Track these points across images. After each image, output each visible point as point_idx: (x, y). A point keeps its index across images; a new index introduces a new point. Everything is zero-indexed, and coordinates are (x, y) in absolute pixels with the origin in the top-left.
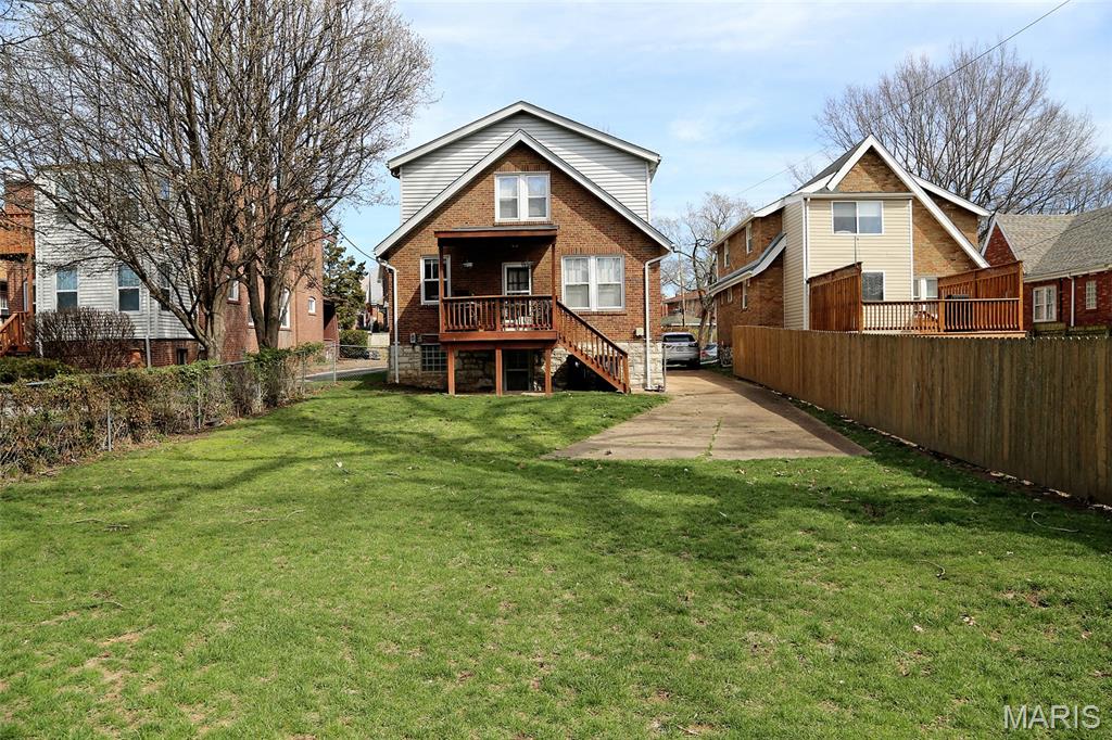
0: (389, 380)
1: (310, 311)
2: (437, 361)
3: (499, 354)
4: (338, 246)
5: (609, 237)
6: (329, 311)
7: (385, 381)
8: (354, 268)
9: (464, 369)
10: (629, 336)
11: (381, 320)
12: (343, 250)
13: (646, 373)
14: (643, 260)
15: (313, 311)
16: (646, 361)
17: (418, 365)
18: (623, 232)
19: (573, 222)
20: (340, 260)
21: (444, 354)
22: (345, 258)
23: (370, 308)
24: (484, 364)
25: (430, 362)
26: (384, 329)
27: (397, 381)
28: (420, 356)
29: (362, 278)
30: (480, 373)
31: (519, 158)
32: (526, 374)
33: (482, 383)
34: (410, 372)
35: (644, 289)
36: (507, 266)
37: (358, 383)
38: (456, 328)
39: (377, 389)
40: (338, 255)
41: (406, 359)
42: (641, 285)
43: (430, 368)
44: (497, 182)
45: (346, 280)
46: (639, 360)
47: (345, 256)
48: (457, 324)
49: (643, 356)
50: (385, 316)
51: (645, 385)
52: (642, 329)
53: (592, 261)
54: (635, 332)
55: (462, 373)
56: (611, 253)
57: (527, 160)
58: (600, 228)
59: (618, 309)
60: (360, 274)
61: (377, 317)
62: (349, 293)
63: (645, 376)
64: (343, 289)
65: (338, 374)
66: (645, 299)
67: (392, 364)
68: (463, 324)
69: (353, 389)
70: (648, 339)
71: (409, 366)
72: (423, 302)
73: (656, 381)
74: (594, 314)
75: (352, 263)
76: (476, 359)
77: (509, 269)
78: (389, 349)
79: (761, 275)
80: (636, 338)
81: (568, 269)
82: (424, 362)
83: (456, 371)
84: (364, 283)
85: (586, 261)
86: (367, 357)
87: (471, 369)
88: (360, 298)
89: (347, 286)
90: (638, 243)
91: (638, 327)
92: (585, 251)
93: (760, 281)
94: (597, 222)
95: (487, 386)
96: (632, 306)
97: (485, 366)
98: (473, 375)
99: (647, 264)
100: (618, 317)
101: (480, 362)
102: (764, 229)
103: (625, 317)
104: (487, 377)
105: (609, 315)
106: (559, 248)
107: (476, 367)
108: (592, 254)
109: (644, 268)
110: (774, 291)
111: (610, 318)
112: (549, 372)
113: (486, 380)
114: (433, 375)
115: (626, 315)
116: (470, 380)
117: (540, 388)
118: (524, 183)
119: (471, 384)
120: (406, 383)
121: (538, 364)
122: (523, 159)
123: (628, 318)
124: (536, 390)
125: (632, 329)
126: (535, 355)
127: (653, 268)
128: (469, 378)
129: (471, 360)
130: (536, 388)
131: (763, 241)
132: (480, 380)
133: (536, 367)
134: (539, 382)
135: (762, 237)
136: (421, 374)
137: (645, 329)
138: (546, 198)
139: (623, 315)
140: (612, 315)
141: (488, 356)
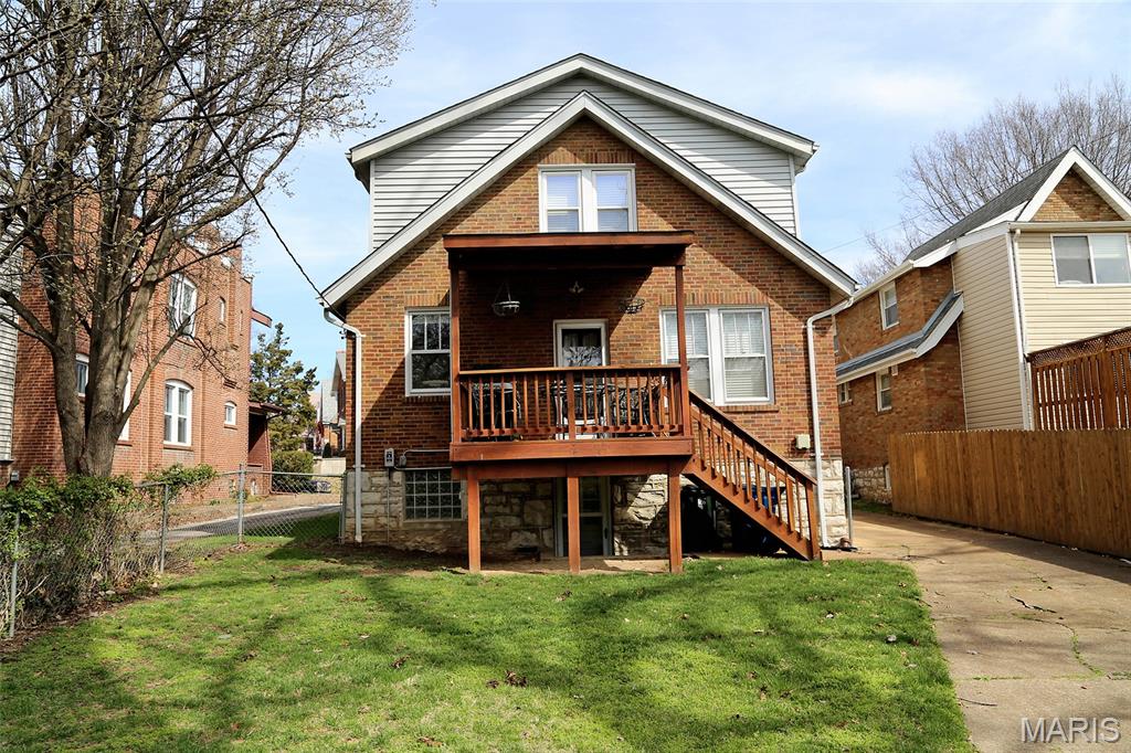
0: (342, 536)
1: (226, 422)
2: (434, 500)
3: (573, 485)
4: (282, 348)
5: (742, 275)
6: (257, 424)
7: (336, 538)
8: (301, 376)
10: (784, 449)
11: (334, 443)
12: (287, 353)
14: (802, 314)
15: (232, 422)
17: (399, 507)
18: (767, 267)
20: (283, 365)
21: (457, 487)
22: (290, 364)
23: (321, 427)
24: (522, 505)
25: (421, 501)
26: (338, 454)
27: (359, 539)
28: (402, 490)
29: (312, 389)
30: (515, 521)
31: (580, 142)
33: (518, 540)
34: (383, 520)
35: (808, 365)
36: (562, 325)
37: (283, 540)
38: (485, 433)
39: (318, 556)
40: (281, 359)
41: (376, 497)
42: (801, 358)
43: (421, 513)
44: (542, 181)
45: (290, 391)
47: (291, 361)
48: (487, 425)
50: (340, 437)
52: (808, 436)
53: (714, 319)
54: (795, 442)
56: (746, 305)
57: (595, 144)
58: (725, 259)
59: (761, 401)
60: (308, 384)
61: (330, 438)
62: (294, 407)
64: (286, 402)
65: (247, 522)
66: (808, 383)
67: (350, 506)
68: (499, 425)
69: (271, 556)
70: (819, 453)
71: (381, 509)
72: (409, 391)
73: (835, 530)
75: (299, 370)
76: (507, 494)
77: (565, 332)
78: (344, 478)
80: (798, 452)
81: (670, 332)
82: (409, 501)
84: (314, 396)
85: (702, 318)
86: (313, 490)
87: (499, 514)
88: (308, 413)
89: (292, 397)
90: (792, 287)
91: (800, 433)
92: (701, 300)
93: (925, 366)
94: (720, 250)
95: (535, 544)
96: (787, 396)
97: (527, 509)
98: (502, 526)
99: (810, 320)
100: (763, 415)
101: (515, 501)
102: (926, 287)
103: (776, 415)
104: (528, 530)
105: (746, 412)
106: (655, 295)
107: (507, 510)
108: (713, 305)
109: (806, 329)
110: (947, 380)
111: (749, 417)
112: (641, 518)
113: (528, 534)
114: (426, 526)
115: (777, 412)
116: (495, 535)
117: (625, 549)
118: (590, 183)
119: (497, 542)
120: (379, 543)
121: (625, 504)
122: (585, 140)
123: (782, 417)
124: (617, 554)
125: (789, 437)
126: (616, 487)
127: (821, 328)
128: (494, 531)
129: (498, 498)
130: (618, 549)
131: (925, 304)
132: (515, 534)
133: (617, 509)
134: (624, 538)
135: (924, 298)
136: (404, 524)
137: (812, 437)
138: (627, 209)
139: (771, 412)
140: (754, 412)
141: (533, 488)
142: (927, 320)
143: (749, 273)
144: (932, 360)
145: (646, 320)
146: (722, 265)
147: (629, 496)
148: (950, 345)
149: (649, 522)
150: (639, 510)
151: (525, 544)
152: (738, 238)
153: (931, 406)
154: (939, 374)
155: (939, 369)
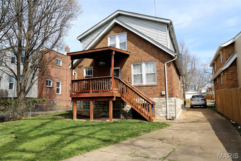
2: (88, 106)
5: (150, 54)
9: (96, 109)
10: (159, 95)
13: (167, 111)
14: (164, 62)
16: (167, 106)
17: (82, 107)
18: (155, 52)
19: (135, 50)
24: (103, 107)
25: (86, 106)
28: (83, 103)
30: (102, 110)
31: (116, 29)
32: (119, 111)
33: (102, 114)
34: (79, 109)
35: (165, 74)
41: (78, 105)
42: (163, 73)
43: (86, 108)
44: (109, 39)
46: (164, 105)
49: (165, 104)
51: (166, 117)
52: (165, 92)
53: (144, 65)
54: (161, 93)
55: (96, 110)
56: (151, 61)
57: (119, 29)
58: (145, 51)
59: (154, 83)
63: (167, 113)
66: (165, 79)
68: (78, 90)
70: (167, 96)
73: (171, 115)
74: (144, 86)
76: (101, 104)
79: (226, 70)
80: (162, 96)
81: (134, 68)
82: (84, 106)
83: (94, 109)
85: (141, 65)
87: (99, 109)
90: (162, 56)
91: (163, 91)
92: (140, 61)
93: (226, 73)
94: (145, 49)
95: (106, 115)
96: (160, 82)
97: (104, 108)
98: (100, 111)
99: (166, 63)
100: (154, 87)
101: (102, 106)
102: (226, 52)
103: (157, 87)
104: (104, 112)
105: (150, 86)
106: (130, 61)
107: (101, 108)
108: (143, 62)
109: (165, 66)
110: (233, 76)
111: (151, 87)
112: (126, 110)
113: (104, 113)
114: (86, 111)
115: (157, 86)
116: (99, 113)
117: (123, 117)
118: (118, 38)
119: (99, 114)
120: (79, 114)
121: (123, 107)
122: (117, 29)
123: (159, 87)
124: (121, 118)
125: (160, 92)
126: (121, 103)
127: (169, 65)
128: (98, 112)
129: (99, 105)
130: (122, 117)
131: (226, 56)
132: (102, 113)
133: (122, 108)
134: (123, 114)
135: (226, 55)
136: (83, 110)
137: (166, 92)
138: (125, 42)
139: (156, 86)
140: (152, 86)
141: (106, 103)
142: (226, 60)
143: (151, 54)
144: (229, 71)
145: (129, 66)
146: (145, 52)
147: (124, 105)
148: (234, 67)
149: (128, 111)
150: (126, 109)
151: (104, 115)
152: (149, 45)
153: (228, 83)
154: (231, 75)
155: (230, 73)
